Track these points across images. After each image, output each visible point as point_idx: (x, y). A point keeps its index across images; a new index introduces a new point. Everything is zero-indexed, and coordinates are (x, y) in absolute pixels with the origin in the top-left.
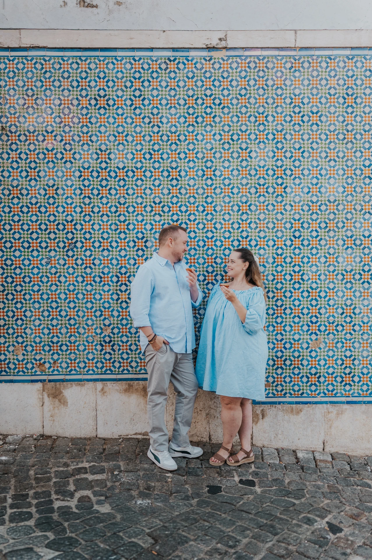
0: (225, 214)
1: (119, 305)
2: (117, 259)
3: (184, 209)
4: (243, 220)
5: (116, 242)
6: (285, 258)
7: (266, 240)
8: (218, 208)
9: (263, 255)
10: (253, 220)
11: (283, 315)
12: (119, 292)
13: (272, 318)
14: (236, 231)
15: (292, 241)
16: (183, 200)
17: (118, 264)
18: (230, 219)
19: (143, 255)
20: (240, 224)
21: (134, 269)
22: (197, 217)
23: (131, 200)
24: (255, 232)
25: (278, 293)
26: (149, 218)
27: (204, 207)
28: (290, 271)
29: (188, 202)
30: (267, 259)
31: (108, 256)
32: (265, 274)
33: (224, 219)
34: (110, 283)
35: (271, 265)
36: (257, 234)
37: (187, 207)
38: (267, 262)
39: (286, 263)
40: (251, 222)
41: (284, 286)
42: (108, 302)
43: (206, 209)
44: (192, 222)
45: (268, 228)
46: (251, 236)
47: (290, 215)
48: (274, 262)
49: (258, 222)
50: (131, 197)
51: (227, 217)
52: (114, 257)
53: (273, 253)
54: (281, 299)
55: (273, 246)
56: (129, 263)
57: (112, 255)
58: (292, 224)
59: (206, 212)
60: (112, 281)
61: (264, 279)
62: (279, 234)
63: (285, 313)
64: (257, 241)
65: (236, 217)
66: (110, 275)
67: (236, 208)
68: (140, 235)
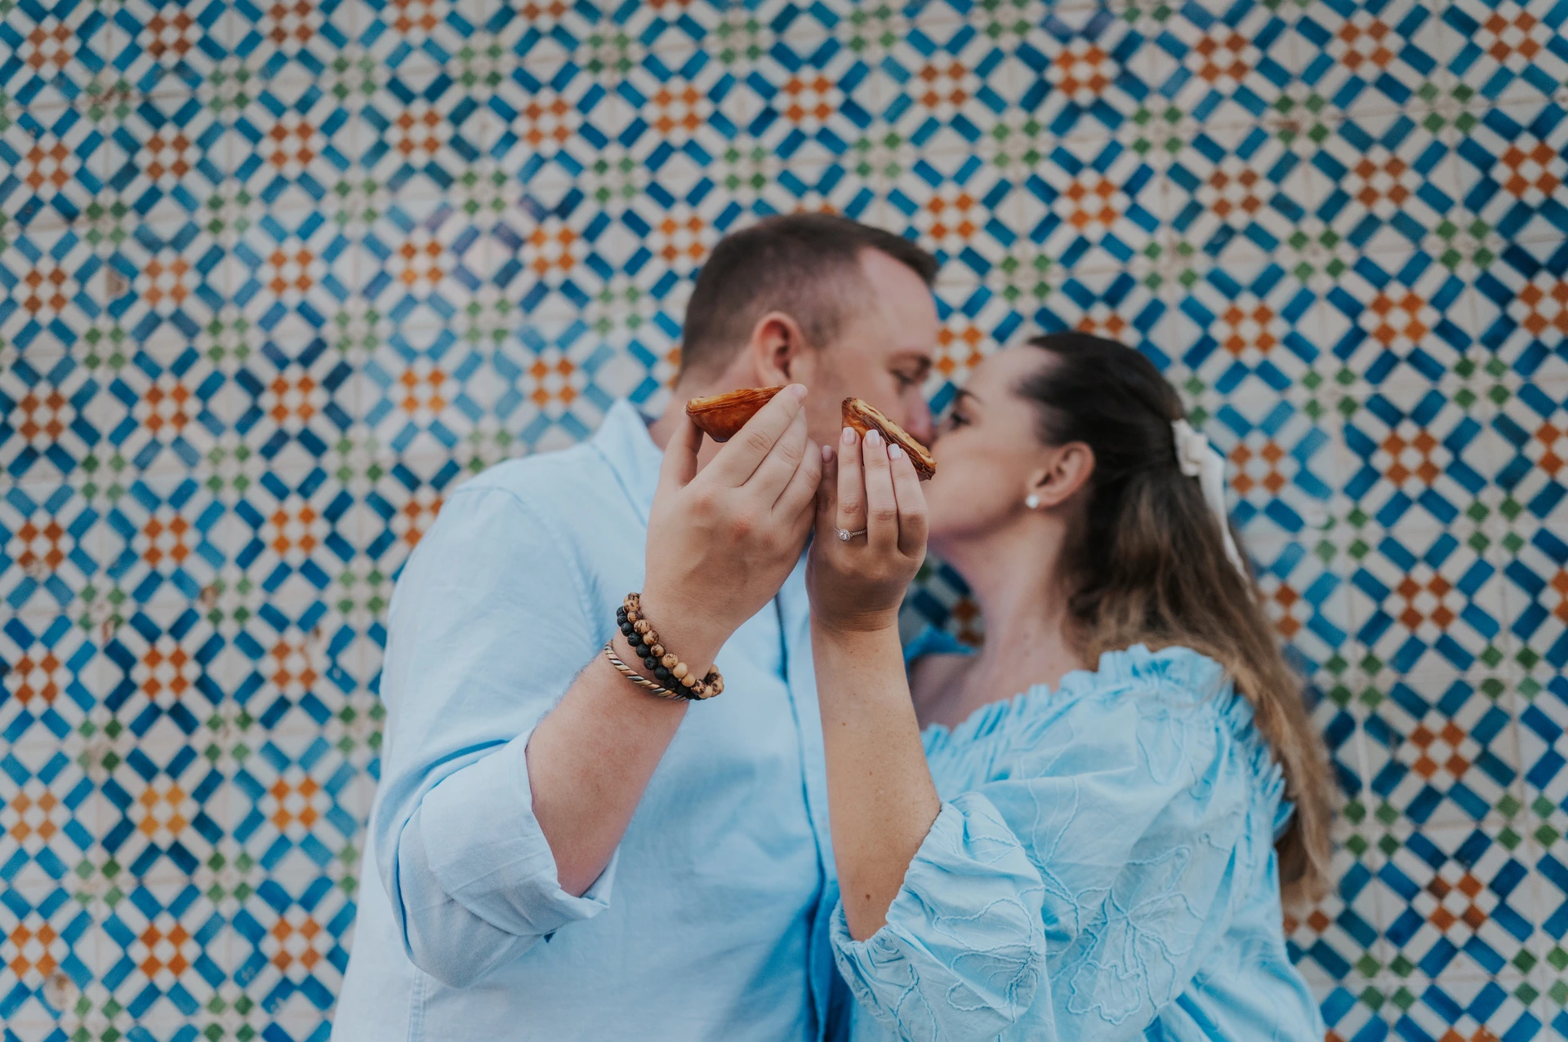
0: (929, 128)
1: (126, 881)
2: (119, 521)
3: (612, 116)
4: (1072, 165)
5: (122, 392)
6: (1457, 441)
7: (1281, 295)
8: (875, 93)
9: (1270, 426)
10: (1159, 160)
11: (1493, 934)
12: (127, 778)
13: (1400, 966)
14: (1025, 250)
15: (1500, 295)
16: (609, 53)
17: (128, 558)
18: (972, 165)
19: (317, 477)
20: (1048, 193)
21: (244, 587)
22: (719, 171)
23: (230, 89)
24: (1184, 250)
25: (1423, 738)
26: (357, 201)
27: (767, 91)
28: (1513, 542)
29: (651, 64)
30: (1302, 452)
31: (55, 502)
32: (1301, 578)
33: (923, 169)
34: (66, 707)
35: (1341, 505)
36: (1201, 263)
37: (637, 100)
38: (1308, 482)
39: (1471, 480)
40: (1143, 175)
41: (1478, 673)
42: (47, 860)
43: (782, 102)
44: (681, 212)
45: (1285, 206)
46: (1154, 281)
47: (1463, 93)
48: (1366, 478)
49: (1197, 164)
50: (231, 65)
51: (946, 151)
52: (101, 504)
53: (1348, 406)
54: (1461, 794)
55: (1346, 347)
56: (207, 550)
57: (90, 491)
58: (1484, 161)
59: (779, 131)
60: (77, 692)
61: (1288, 626)
62: (1389, 249)
63: (1505, 916)
64: (1202, 317)
65: (1018, 144)
66: (66, 648)
67: (1013, 79)
68: (293, 336)
